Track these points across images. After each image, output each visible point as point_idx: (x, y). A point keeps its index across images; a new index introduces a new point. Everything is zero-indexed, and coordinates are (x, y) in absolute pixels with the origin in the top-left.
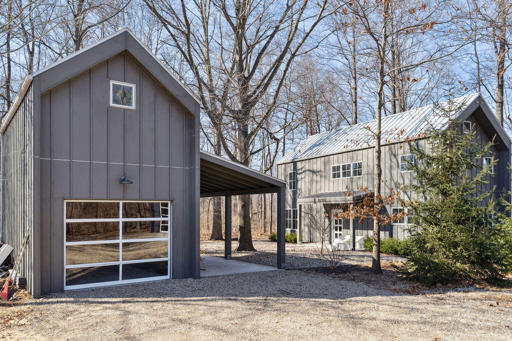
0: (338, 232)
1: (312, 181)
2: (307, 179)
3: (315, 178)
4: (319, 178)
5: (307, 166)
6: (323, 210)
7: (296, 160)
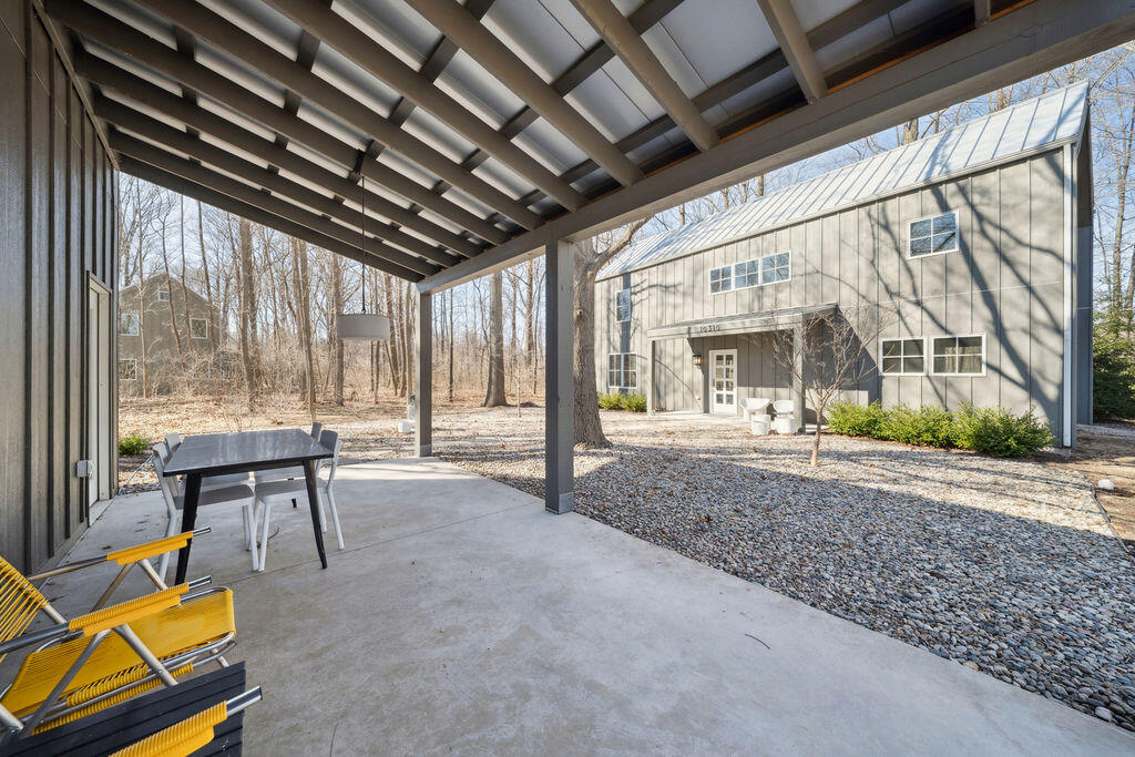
0: (724, 392)
1: (663, 304)
2: (654, 301)
3: (670, 299)
4: (679, 300)
5: (654, 276)
6: (689, 354)
7: (629, 270)
